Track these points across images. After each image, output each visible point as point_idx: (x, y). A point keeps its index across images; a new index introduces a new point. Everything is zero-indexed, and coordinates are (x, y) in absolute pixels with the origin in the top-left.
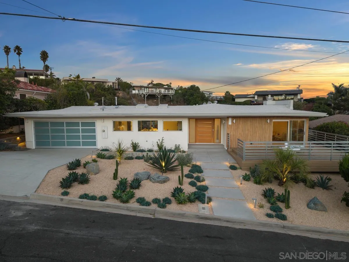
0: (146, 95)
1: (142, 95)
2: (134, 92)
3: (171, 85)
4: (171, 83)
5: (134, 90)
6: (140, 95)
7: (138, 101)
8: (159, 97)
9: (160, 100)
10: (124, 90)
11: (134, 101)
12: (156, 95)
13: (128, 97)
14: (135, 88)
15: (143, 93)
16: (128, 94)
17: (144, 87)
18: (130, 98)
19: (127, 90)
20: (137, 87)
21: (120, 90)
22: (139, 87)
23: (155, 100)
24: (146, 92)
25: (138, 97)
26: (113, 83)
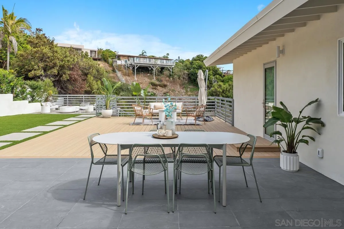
0: (136, 67)
1: (130, 66)
2: (119, 62)
3: (168, 56)
4: (168, 54)
5: (119, 59)
6: (127, 67)
7: (125, 75)
8: (154, 69)
9: (155, 74)
10: (106, 61)
11: (119, 74)
12: (150, 67)
13: (110, 69)
14: (121, 58)
15: (131, 64)
16: (111, 65)
17: (133, 57)
18: (114, 71)
19: (110, 60)
20: (124, 56)
21: (99, 60)
22: (127, 57)
23: (148, 74)
24: (136, 62)
25: (125, 69)
26: (91, 51)
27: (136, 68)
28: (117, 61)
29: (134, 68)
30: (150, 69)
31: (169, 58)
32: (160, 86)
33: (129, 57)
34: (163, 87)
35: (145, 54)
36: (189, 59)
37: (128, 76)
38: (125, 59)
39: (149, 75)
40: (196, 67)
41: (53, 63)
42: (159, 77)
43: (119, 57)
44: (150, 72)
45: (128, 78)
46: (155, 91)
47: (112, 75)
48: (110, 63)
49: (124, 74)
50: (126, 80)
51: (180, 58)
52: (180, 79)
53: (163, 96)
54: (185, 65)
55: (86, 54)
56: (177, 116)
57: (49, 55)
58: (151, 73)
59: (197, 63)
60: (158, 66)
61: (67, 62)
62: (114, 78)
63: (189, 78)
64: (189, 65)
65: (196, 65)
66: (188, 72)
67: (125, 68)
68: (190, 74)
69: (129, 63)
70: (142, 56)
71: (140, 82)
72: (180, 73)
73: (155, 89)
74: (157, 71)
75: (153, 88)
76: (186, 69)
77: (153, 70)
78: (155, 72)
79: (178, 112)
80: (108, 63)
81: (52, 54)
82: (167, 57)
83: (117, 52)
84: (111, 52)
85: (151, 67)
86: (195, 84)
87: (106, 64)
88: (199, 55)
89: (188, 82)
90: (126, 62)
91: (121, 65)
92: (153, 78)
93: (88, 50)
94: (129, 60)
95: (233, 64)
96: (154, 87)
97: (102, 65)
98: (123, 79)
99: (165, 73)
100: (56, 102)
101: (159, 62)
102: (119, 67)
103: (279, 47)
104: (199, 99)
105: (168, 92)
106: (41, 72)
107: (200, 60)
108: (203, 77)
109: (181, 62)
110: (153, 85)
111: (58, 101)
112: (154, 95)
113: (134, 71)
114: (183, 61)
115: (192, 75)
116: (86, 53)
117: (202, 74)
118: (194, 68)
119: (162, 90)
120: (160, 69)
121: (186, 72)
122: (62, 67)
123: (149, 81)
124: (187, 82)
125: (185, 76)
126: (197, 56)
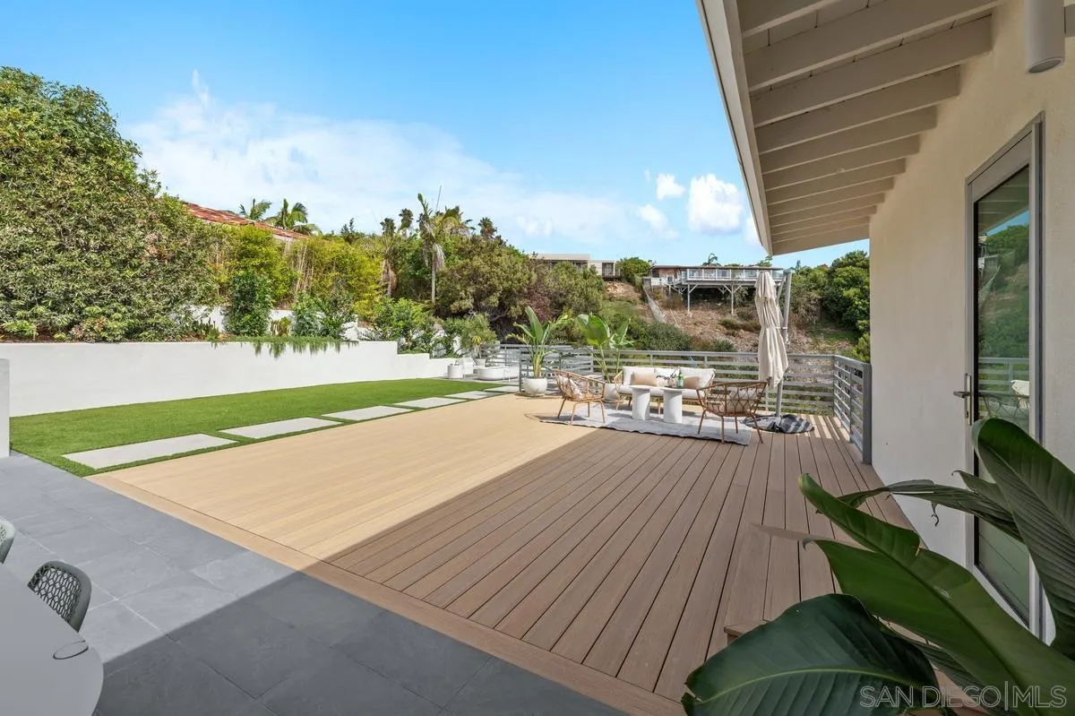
0: (691, 289)
1: (677, 289)
2: (655, 282)
5: (656, 276)
6: (672, 289)
7: (666, 306)
8: (732, 292)
9: (735, 303)
10: (630, 281)
11: (654, 306)
12: (722, 288)
13: (636, 296)
14: (660, 272)
15: (680, 284)
16: (640, 289)
17: (684, 269)
18: (644, 299)
19: (638, 278)
20: (666, 269)
21: (619, 279)
22: (673, 271)
23: (718, 302)
24: (689, 279)
25: (667, 294)
26: (604, 265)
27: (689, 292)
28: (650, 280)
29: (686, 292)
30: (723, 292)
31: (773, 267)
32: (745, 328)
33: (677, 269)
34: (750, 331)
35: (714, 262)
36: (825, 265)
37: (674, 308)
38: (669, 274)
39: (719, 304)
40: (843, 281)
41: (490, 285)
42: (744, 310)
43: (656, 271)
44: (723, 299)
45: (673, 313)
46: (731, 341)
47: (640, 307)
48: (638, 284)
49: (665, 304)
50: (669, 318)
51: (802, 265)
52: (797, 312)
53: (751, 350)
54: (811, 280)
55: (593, 270)
56: (683, 403)
57: (483, 270)
58: (725, 302)
59: (847, 271)
60: (741, 285)
61: (516, 282)
62: (643, 313)
63: (824, 309)
64: (823, 279)
65: (844, 278)
66: (820, 294)
67: (667, 291)
68: (826, 300)
69: (677, 281)
70: (708, 267)
71: (700, 320)
72: (799, 299)
73: (733, 335)
74: (738, 295)
75: (727, 334)
77: (730, 294)
78: (735, 299)
79: (688, 396)
80: (634, 284)
81: (487, 268)
82: (768, 265)
83: (653, 261)
84: (640, 262)
85: (725, 289)
86: (840, 323)
87: (632, 287)
88: (854, 253)
89: (821, 318)
90: (670, 279)
91: (659, 288)
92: (730, 312)
93: (598, 262)
94: (676, 277)
95: (868, 240)
96: (731, 331)
97: (620, 289)
98: (662, 316)
100: (496, 358)
101: (743, 276)
102: (655, 292)
106: (468, 303)
107: (854, 265)
109: (802, 273)
110: (727, 328)
111: (499, 356)
112: (729, 348)
113: (686, 298)
114: (809, 270)
115: (833, 301)
116: (593, 267)
118: (838, 285)
119: (751, 339)
120: (746, 292)
121: (814, 294)
122: (508, 293)
123: (720, 317)
124: (816, 318)
125: (811, 304)
126: (847, 255)
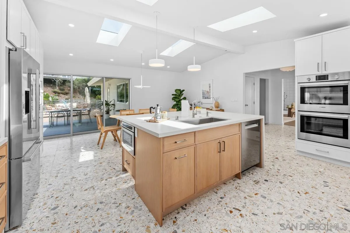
34: (65, 94)
39: (52, 85)
42: (62, 87)
58: (54, 84)
60: (60, 79)
72: (80, 85)
73: (58, 96)
74: (59, 83)
76: (85, 82)
77: (56, 82)
78: (58, 84)
85: (54, 80)
92: (56, 88)
96: (57, 94)
99: (66, 84)
101: (61, 77)
103: (109, 83)
104: (86, 101)
105: (69, 98)
108: (88, 91)
110: (55, 93)
117: (88, 89)
119: (64, 97)
120: (62, 82)
123: (52, 90)
